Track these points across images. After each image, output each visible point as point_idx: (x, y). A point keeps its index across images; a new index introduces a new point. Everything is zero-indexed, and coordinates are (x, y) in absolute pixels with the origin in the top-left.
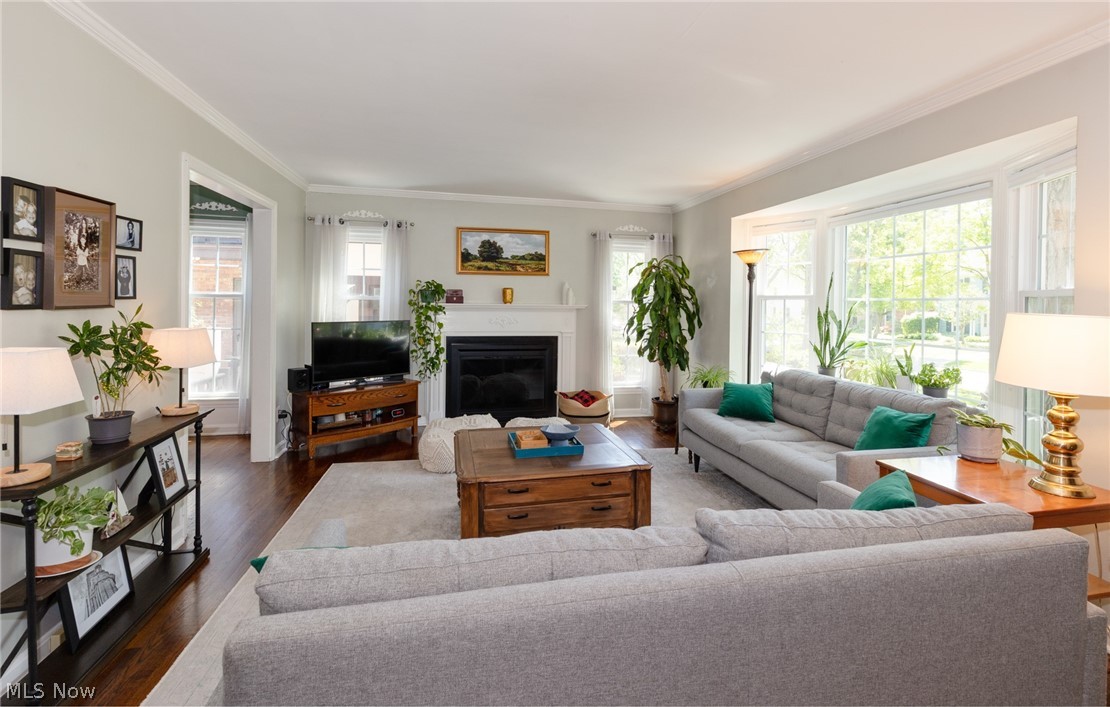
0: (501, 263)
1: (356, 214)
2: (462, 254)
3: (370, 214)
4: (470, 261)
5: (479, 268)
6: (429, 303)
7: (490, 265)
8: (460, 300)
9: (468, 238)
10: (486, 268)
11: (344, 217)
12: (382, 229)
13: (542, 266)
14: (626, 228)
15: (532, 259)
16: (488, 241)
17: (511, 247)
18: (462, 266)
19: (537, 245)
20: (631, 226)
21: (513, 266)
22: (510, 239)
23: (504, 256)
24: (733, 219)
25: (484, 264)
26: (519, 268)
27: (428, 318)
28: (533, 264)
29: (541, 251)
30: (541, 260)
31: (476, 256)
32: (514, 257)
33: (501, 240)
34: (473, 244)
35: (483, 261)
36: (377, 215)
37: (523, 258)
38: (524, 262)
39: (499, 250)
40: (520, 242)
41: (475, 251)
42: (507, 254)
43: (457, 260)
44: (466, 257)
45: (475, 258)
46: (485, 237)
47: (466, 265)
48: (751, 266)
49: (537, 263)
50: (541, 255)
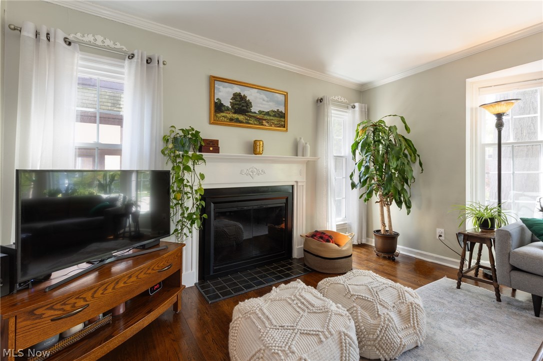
0: (250, 116)
1: (89, 38)
2: (216, 103)
3: (108, 43)
4: (222, 112)
5: (231, 120)
6: (187, 152)
7: (241, 117)
8: (216, 150)
9: (221, 88)
10: (238, 121)
11: (71, 37)
12: (127, 61)
13: (283, 123)
14: (336, 98)
15: (275, 116)
16: (239, 95)
17: (259, 103)
18: (215, 115)
19: (278, 103)
20: (340, 97)
21: (261, 120)
22: (258, 95)
23: (253, 110)
24: (468, 81)
25: (236, 116)
26: (264, 123)
27: (187, 168)
28: (275, 120)
29: (282, 109)
30: (281, 117)
31: (228, 107)
32: (260, 112)
33: (251, 95)
34: (225, 95)
35: (235, 113)
36: (118, 46)
37: (268, 113)
38: (268, 118)
39: (248, 104)
40: (266, 99)
41: (227, 103)
42: (255, 109)
43: (210, 109)
44: (218, 107)
45: (228, 109)
46: (237, 89)
47: (219, 115)
48: (499, 116)
49: (279, 119)
50: (281, 112)
